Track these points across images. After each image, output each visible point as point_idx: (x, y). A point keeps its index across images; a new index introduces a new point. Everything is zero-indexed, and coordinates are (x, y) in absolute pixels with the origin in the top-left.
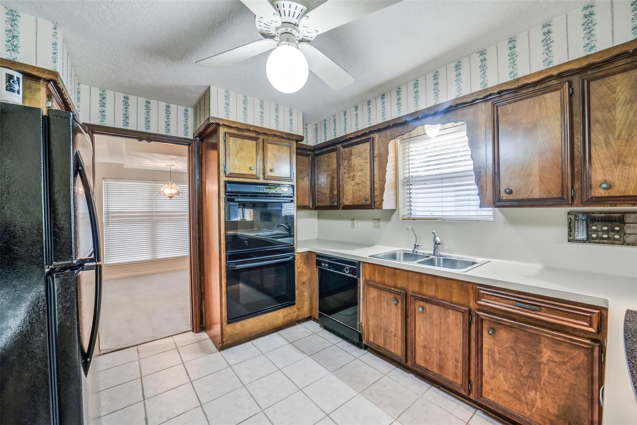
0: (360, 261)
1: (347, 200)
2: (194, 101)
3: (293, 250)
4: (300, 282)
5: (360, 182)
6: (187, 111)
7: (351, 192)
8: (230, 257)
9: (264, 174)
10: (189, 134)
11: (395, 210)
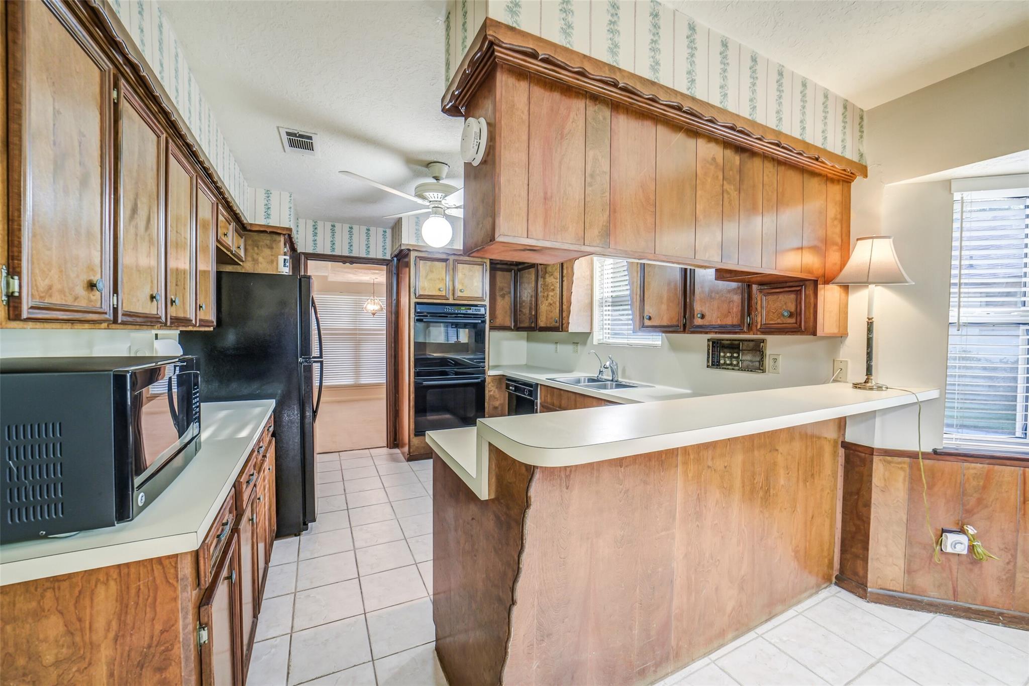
0: (538, 384)
1: (542, 323)
2: (391, 225)
3: (484, 372)
4: (491, 407)
5: (552, 302)
6: (385, 232)
7: (545, 312)
8: (417, 374)
9: (453, 294)
10: (387, 255)
11: (590, 333)
